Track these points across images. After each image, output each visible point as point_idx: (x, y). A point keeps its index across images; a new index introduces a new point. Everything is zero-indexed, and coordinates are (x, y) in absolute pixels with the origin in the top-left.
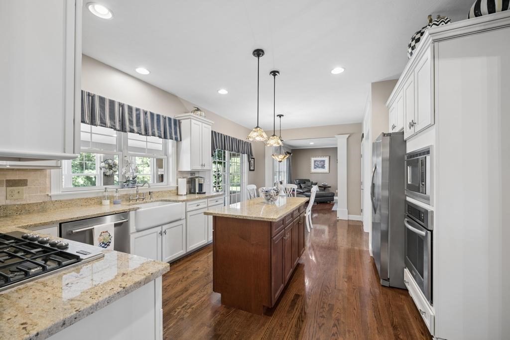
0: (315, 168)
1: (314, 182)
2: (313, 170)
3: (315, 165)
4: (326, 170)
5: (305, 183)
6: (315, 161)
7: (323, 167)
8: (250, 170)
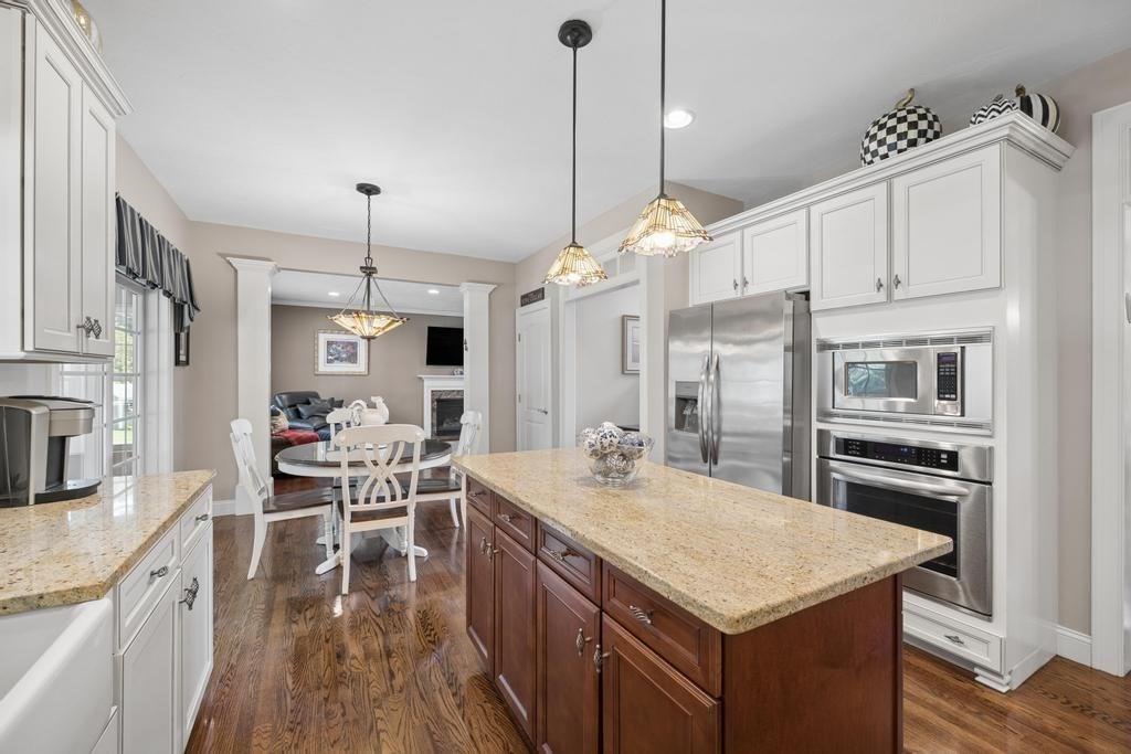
0: (329, 361)
1: (336, 399)
2: (323, 367)
3: (329, 354)
4: (360, 367)
5: (308, 403)
6: (330, 344)
7: (353, 358)
8: (177, 362)
